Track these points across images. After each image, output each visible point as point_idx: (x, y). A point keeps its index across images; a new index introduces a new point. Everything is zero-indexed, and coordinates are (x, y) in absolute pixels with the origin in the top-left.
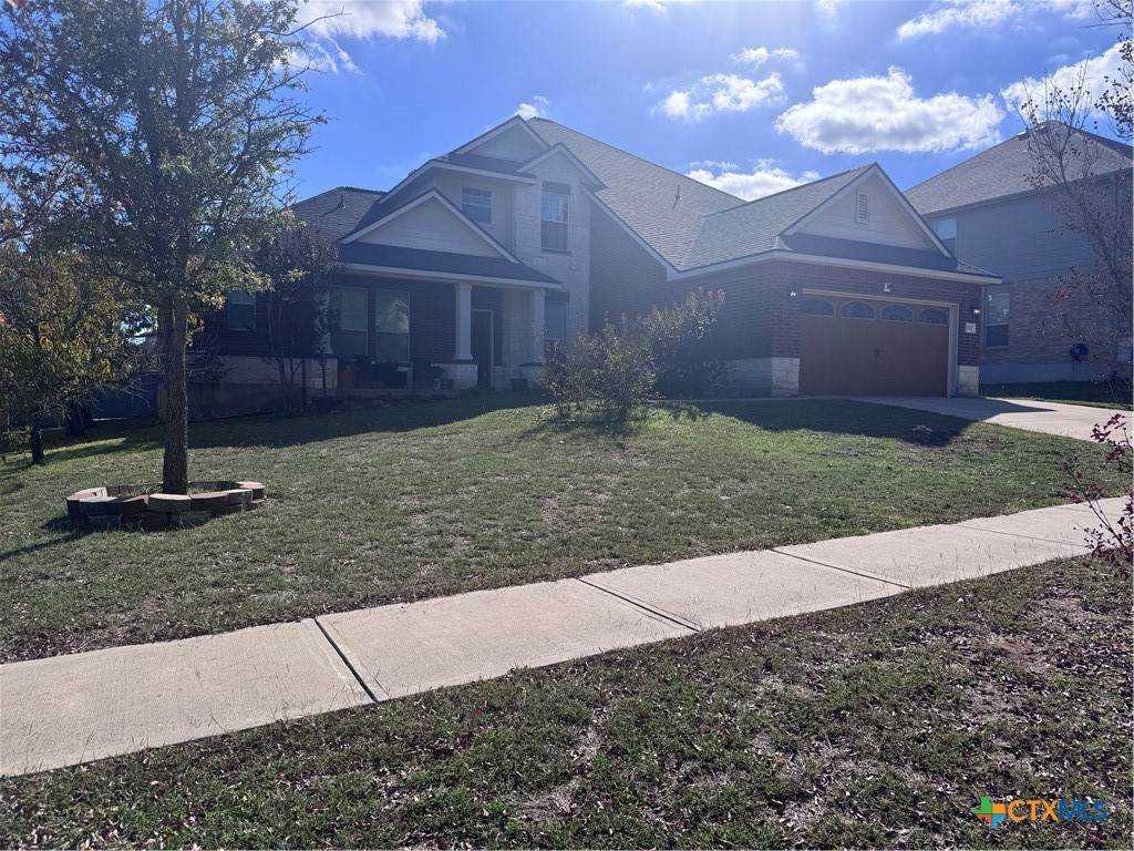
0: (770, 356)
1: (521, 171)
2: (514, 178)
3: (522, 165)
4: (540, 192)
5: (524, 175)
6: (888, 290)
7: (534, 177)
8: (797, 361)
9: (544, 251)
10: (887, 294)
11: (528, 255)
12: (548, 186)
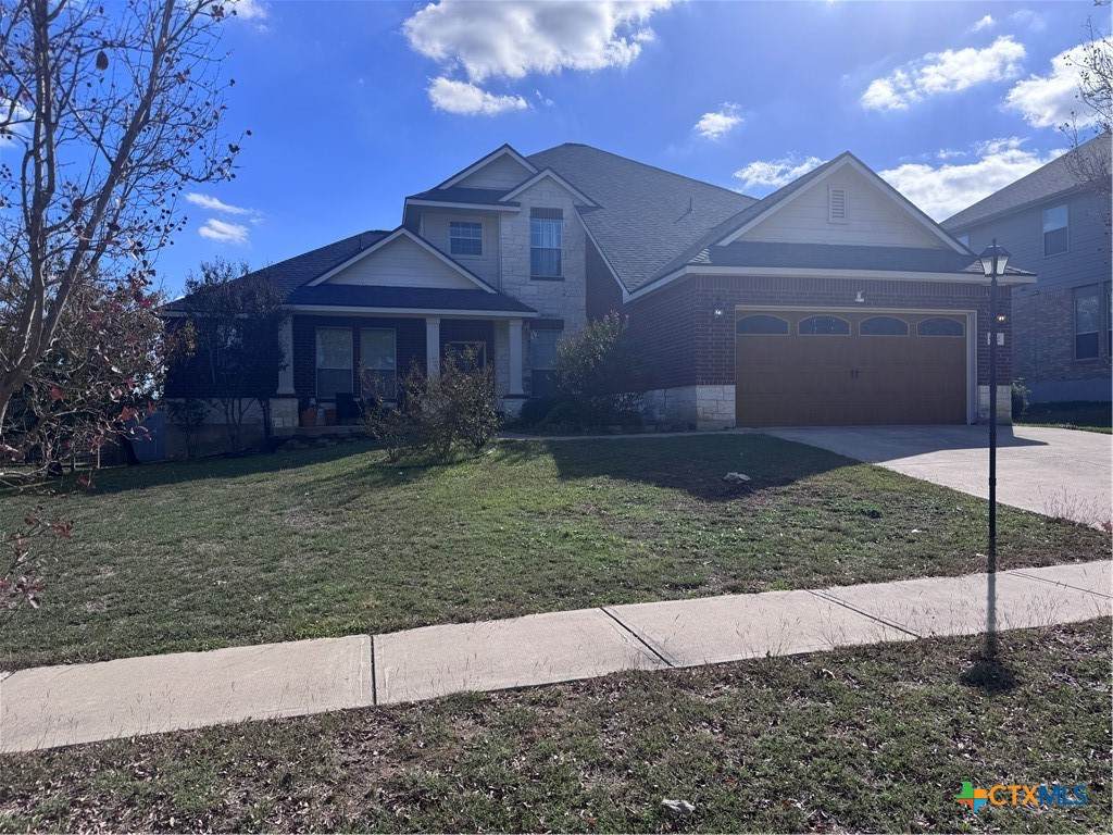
0: (695, 384)
1: (505, 199)
2: (498, 208)
3: (507, 193)
4: (528, 220)
5: (508, 203)
6: (862, 300)
7: (518, 205)
8: (732, 389)
9: (532, 279)
10: (861, 304)
11: (515, 284)
12: (537, 213)
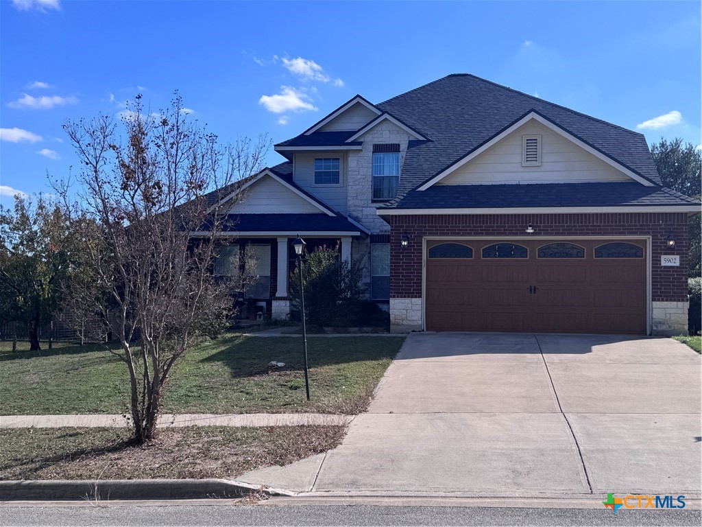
1: (350, 140)
3: (352, 135)
4: (372, 155)
5: (353, 143)
6: (532, 231)
9: (374, 201)
11: (359, 206)
12: (378, 149)
